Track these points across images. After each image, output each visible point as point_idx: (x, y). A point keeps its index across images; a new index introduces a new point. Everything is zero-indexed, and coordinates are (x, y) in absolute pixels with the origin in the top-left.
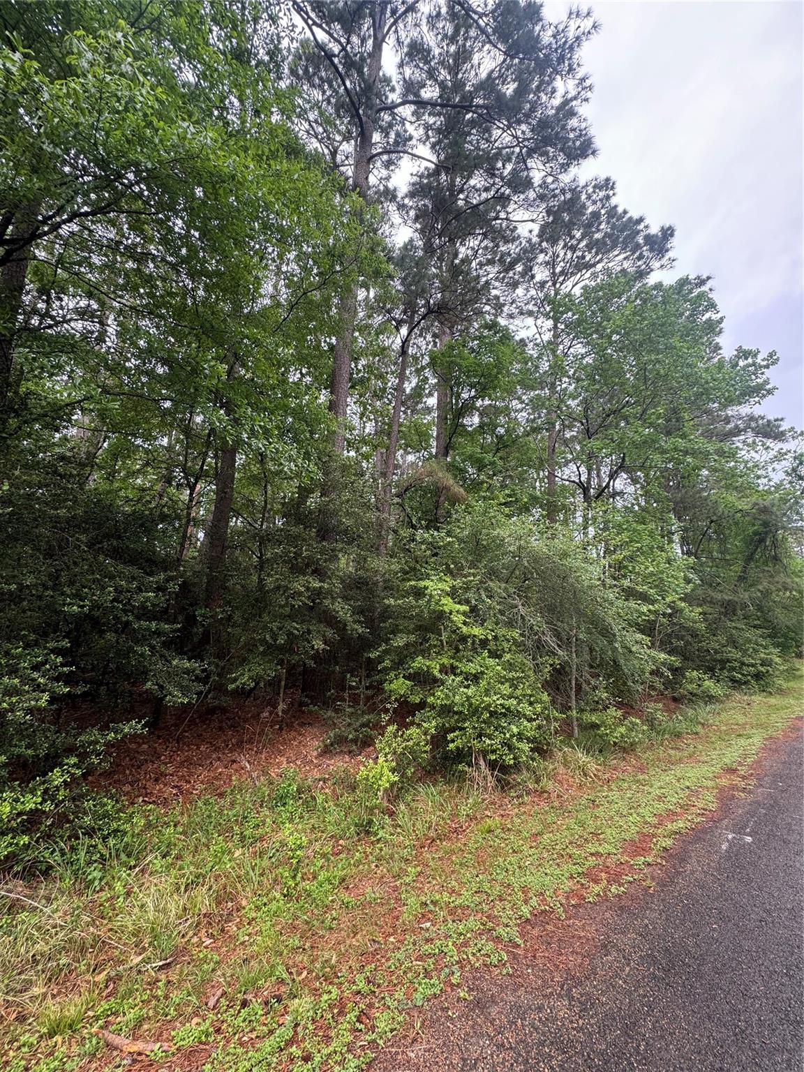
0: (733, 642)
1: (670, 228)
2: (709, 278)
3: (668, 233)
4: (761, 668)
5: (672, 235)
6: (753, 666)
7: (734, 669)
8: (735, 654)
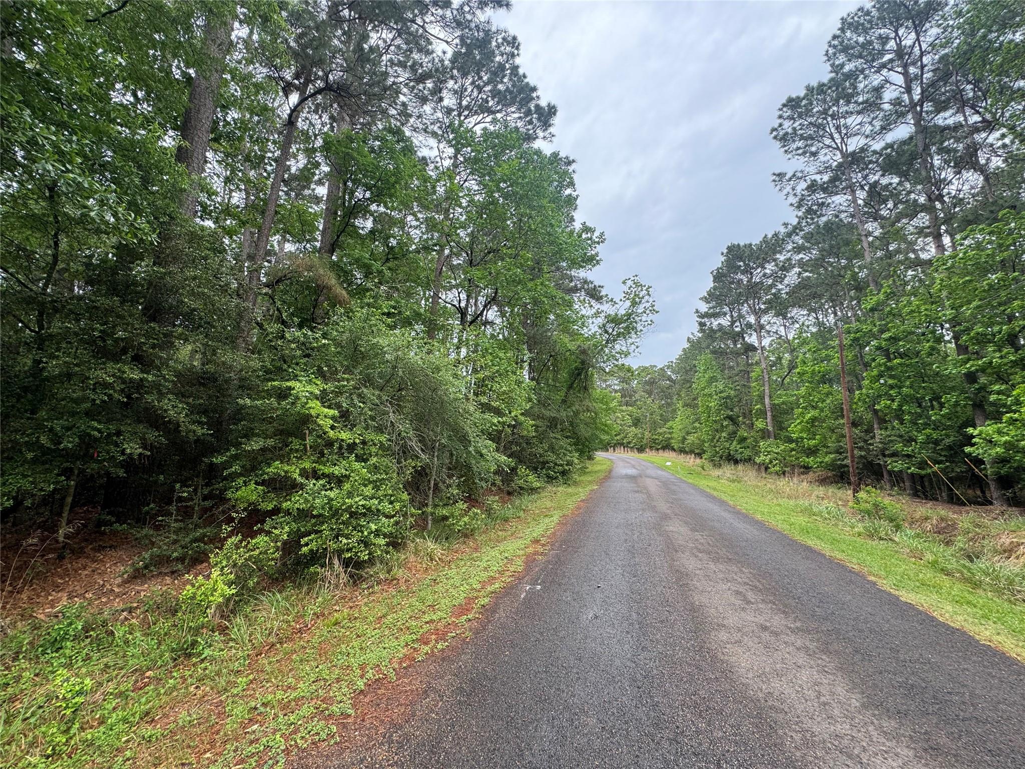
0: (552, 448)
1: (554, 107)
2: (574, 161)
3: (552, 111)
4: (567, 468)
5: (555, 114)
6: (562, 465)
7: (549, 468)
8: (552, 457)
